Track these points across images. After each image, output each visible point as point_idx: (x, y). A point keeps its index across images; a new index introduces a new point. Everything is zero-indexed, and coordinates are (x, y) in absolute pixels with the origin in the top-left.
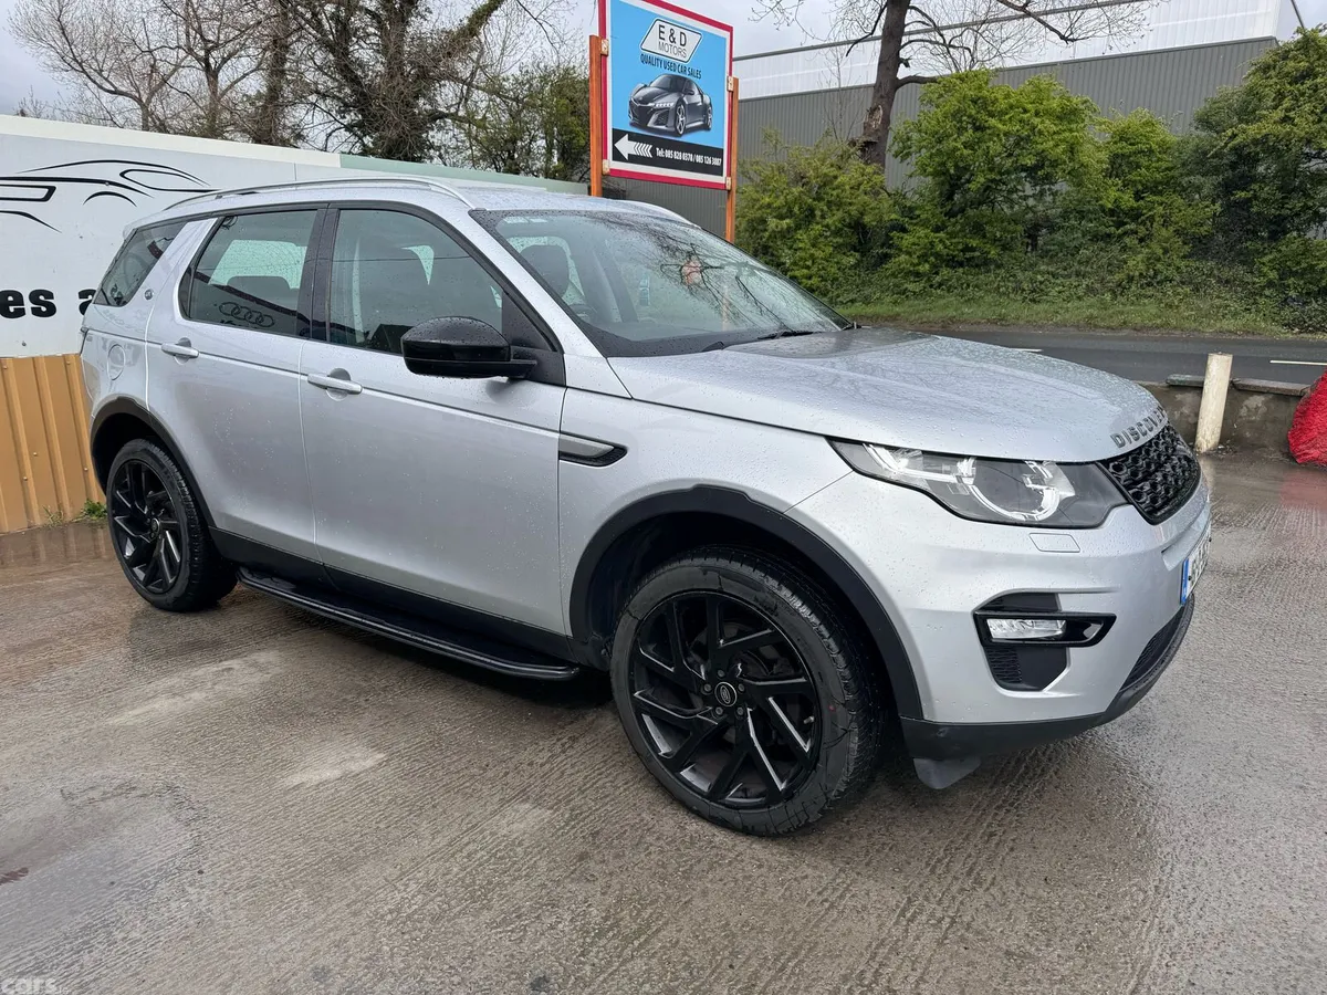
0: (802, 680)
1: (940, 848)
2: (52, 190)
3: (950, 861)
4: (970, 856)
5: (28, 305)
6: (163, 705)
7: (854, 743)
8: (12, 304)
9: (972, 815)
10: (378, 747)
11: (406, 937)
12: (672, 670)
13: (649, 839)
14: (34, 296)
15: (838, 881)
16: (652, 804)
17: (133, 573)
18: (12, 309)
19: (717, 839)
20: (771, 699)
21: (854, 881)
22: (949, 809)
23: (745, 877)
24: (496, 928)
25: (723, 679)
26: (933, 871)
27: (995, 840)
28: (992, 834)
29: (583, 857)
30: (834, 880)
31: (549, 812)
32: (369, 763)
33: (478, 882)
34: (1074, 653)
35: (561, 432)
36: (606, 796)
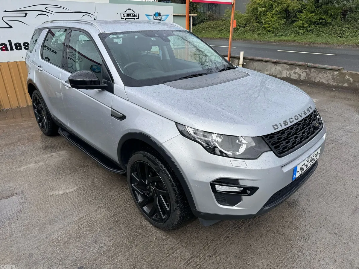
0: (166, 192)
1: (210, 239)
2: (26, 14)
3: (211, 245)
4: (217, 244)
5: (23, 47)
6: (32, 166)
7: (179, 212)
8: (18, 46)
9: (225, 229)
10: (76, 185)
11: (55, 247)
12: (139, 180)
13: (131, 225)
14: (24, 44)
15: (175, 247)
16: (137, 213)
17: (39, 125)
18: (18, 48)
19: (149, 228)
20: (161, 195)
21: (179, 248)
22: (220, 226)
23: (150, 242)
24: (79, 248)
25: (151, 186)
26: (204, 248)
27: (228, 239)
28: (228, 237)
29: (110, 229)
30: (174, 246)
31: (109, 213)
32: (72, 190)
33: (80, 233)
34: (244, 198)
35: (112, 109)
36: (126, 209)
